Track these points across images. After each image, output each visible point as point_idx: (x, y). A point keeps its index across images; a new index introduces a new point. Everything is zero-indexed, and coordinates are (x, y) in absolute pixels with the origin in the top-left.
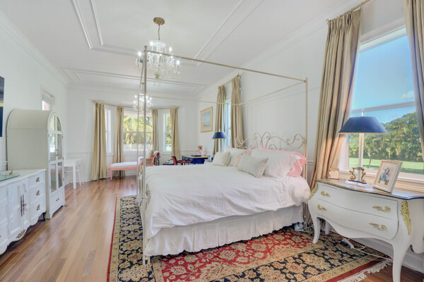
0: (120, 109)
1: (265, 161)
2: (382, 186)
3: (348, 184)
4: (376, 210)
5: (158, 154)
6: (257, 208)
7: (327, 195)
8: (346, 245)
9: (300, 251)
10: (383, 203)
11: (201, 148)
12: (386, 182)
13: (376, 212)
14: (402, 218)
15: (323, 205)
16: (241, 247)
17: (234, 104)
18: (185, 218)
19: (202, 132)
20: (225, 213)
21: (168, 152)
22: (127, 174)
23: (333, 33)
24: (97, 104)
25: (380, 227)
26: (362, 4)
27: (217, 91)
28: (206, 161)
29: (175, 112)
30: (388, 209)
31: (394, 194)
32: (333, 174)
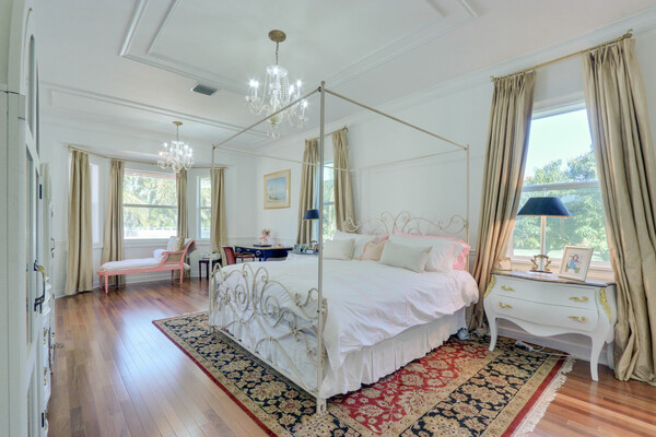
0: (117, 165)
1: (428, 251)
2: (571, 274)
3: (530, 274)
4: (573, 301)
5: (192, 244)
6: (437, 313)
7: (511, 289)
8: (523, 348)
9: (487, 362)
10: (580, 292)
11: (267, 233)
12: (577, 270)
13: (573, 303)
14: (601, 307)
15: (505, 301)
16: (418, 368)
17: (339, 169)
18: (372, 335)
19: (265, 208)
20: (408, 323)
21: (205, 240)
22: (129, 280)
23: (500, 94)
24: (75, 153)
25: (580, 319)
26: (537, 67)
27: (302, 148)
28: (290, 254)
29: (219, 176)
30: (586, 299)
31: (587, 281)
32: (505, 265)
